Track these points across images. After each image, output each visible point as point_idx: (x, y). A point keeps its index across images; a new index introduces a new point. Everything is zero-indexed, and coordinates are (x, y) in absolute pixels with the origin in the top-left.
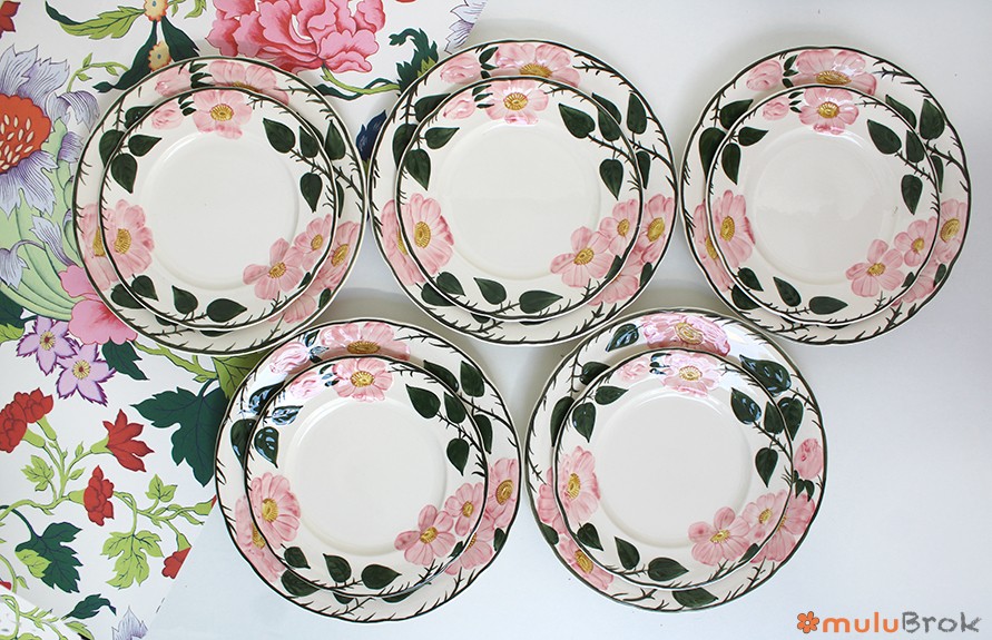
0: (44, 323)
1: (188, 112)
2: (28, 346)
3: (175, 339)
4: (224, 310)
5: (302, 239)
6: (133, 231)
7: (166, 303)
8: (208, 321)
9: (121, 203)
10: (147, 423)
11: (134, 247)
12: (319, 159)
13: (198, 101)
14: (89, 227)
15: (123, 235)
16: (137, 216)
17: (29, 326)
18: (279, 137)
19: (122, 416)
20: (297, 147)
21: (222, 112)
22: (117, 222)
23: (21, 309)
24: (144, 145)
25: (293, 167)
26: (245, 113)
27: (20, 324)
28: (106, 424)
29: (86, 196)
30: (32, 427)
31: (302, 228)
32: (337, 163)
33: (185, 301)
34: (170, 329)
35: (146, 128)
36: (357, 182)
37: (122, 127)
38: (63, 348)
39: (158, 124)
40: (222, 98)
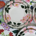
0: (3, 23)
1: (13, 5)
2: (2, 25)
3: (14, 27)
4: (19, 24)
5: (26, 16)
6: (9, 17)
7: (13, 24)
8: (17, 25)
9: (7, 14)
10: (13, 33)
11: (9, 19)
12: (27, 9)
13: (14, 4)
14: (4, 17)
15: (8, 18)
16: (9, 15)
17: (2, 23)
18: (23, 7)
19: (11, 32)
20: (24, 8)
21: (17, 5)
22: (7, 16)
23: (1, 21)
24: (9, 9)
25: (24, 10)
26: (19, 5)
27: (1, 23)
28: (9, 33)
29: (4, 14)
30: (2, 33)
31: (26, 15)
32: (28, 9)
33: (15, 23)
34: (13, 26)
35: (9, 7)
36: (31, 10)
37: (7, 7)
38: (5, 25)
39: (10, 6)
40: (16, 4)
